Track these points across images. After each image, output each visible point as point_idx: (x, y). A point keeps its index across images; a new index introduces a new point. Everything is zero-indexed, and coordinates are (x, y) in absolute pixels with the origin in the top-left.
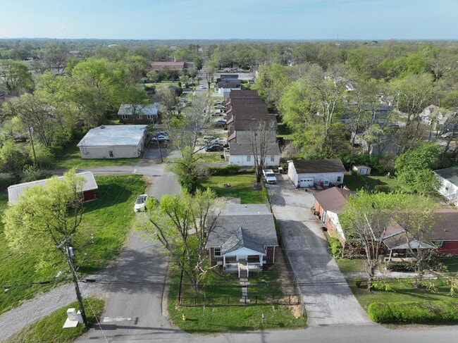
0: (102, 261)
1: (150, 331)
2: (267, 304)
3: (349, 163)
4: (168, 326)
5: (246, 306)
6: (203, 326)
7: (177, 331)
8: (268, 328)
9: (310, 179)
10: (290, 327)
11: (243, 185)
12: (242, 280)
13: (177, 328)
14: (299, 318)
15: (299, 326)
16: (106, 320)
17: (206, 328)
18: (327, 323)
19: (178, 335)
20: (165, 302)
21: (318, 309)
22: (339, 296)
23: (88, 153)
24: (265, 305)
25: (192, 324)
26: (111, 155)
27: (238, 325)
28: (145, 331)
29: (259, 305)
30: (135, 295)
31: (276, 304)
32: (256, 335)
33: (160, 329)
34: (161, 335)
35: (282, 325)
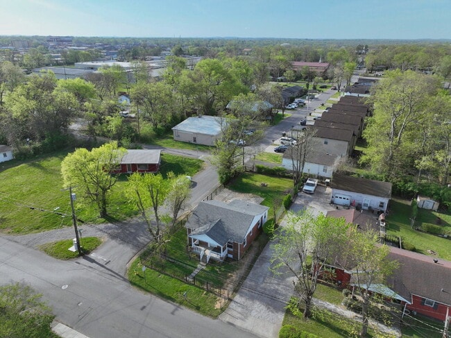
0: (123, 216)
1: (110, 273)
2: (203, 288)
3: (412, 191)
4: (122, 274)
5: (186, 283)
6: (143, 284)
7: (125, 280)
8: (186, 305)
9: (346, 197)
10: (204, 313)
11: (279, 187)
12: (202, 263)
13: (127, 278)
14: (217, 309)
15: (210, 315)
16: (92, 255)
17: (144, 286)
18: (235, 324)
19: (124, 282)
20: (135, 258)
21: (239, 309)
22: (269, 308)
23: (179, 136)
24: (200, 288)
25: (138, 278)
26: (195, 141)
27: (167, 294)
28: (107, 271)
29: (196, 286)
30: (121, 246)
31: (209, 291)
32: (172, 306)
33: (117, 274)
34: (113, 278)
35: (198, 308)
